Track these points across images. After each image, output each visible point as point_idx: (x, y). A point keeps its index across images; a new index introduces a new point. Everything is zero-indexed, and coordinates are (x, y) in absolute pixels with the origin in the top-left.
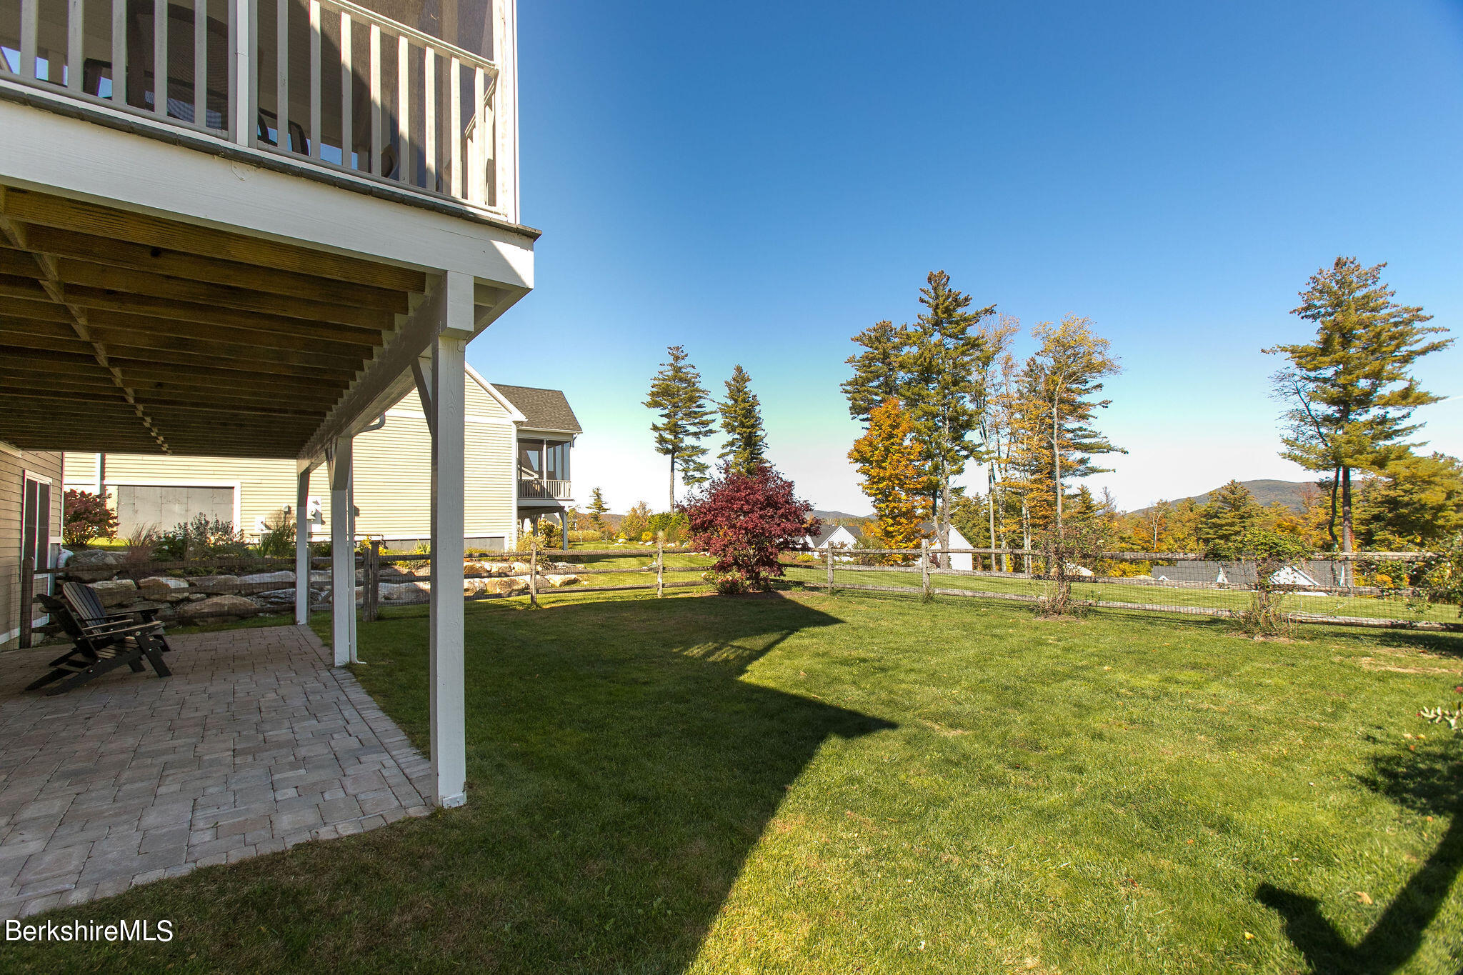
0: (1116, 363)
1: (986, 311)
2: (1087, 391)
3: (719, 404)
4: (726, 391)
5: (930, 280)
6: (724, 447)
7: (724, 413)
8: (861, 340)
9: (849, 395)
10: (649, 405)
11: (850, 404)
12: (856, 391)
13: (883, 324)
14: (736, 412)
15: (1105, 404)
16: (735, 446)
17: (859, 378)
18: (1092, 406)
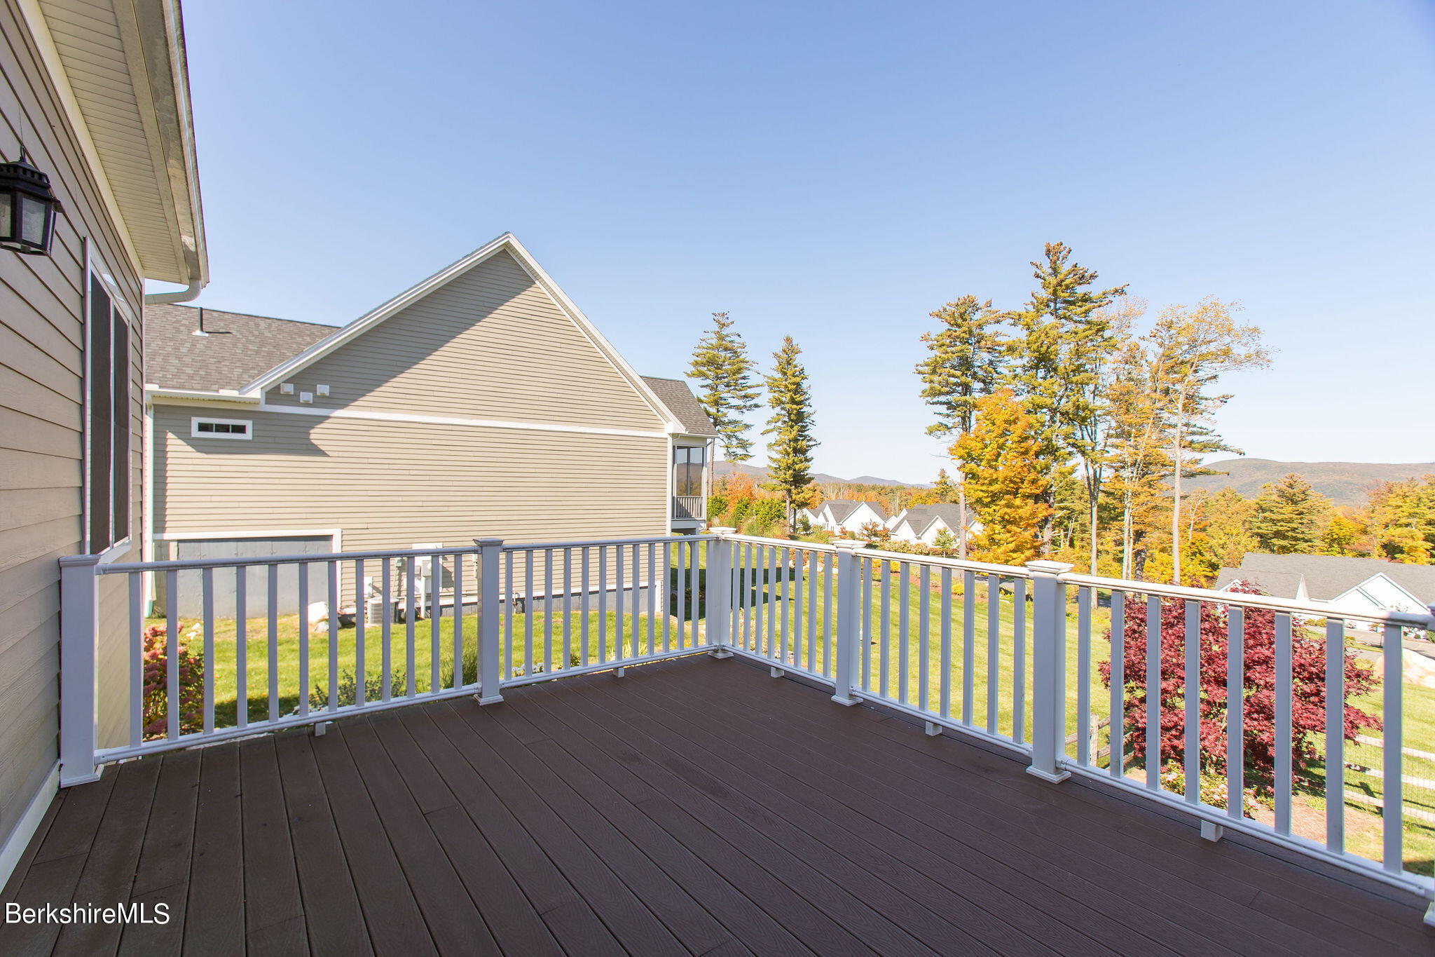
1: (1116, 291)
2: (1203, 382)
3: (766, 376)
4: (774, 364)
5: (1048, 253)
6: (768, 422)
7: (772, 388)
8: (941, 317)
9: (921, 376)
10: (691, 375)
11: (926, 386)
12: (934, 372)
13: (966, 298)
14: (786, 386)
15: (1224, 400)
16: (780, 422)
17: (938, 359)
18: (1206, 399)
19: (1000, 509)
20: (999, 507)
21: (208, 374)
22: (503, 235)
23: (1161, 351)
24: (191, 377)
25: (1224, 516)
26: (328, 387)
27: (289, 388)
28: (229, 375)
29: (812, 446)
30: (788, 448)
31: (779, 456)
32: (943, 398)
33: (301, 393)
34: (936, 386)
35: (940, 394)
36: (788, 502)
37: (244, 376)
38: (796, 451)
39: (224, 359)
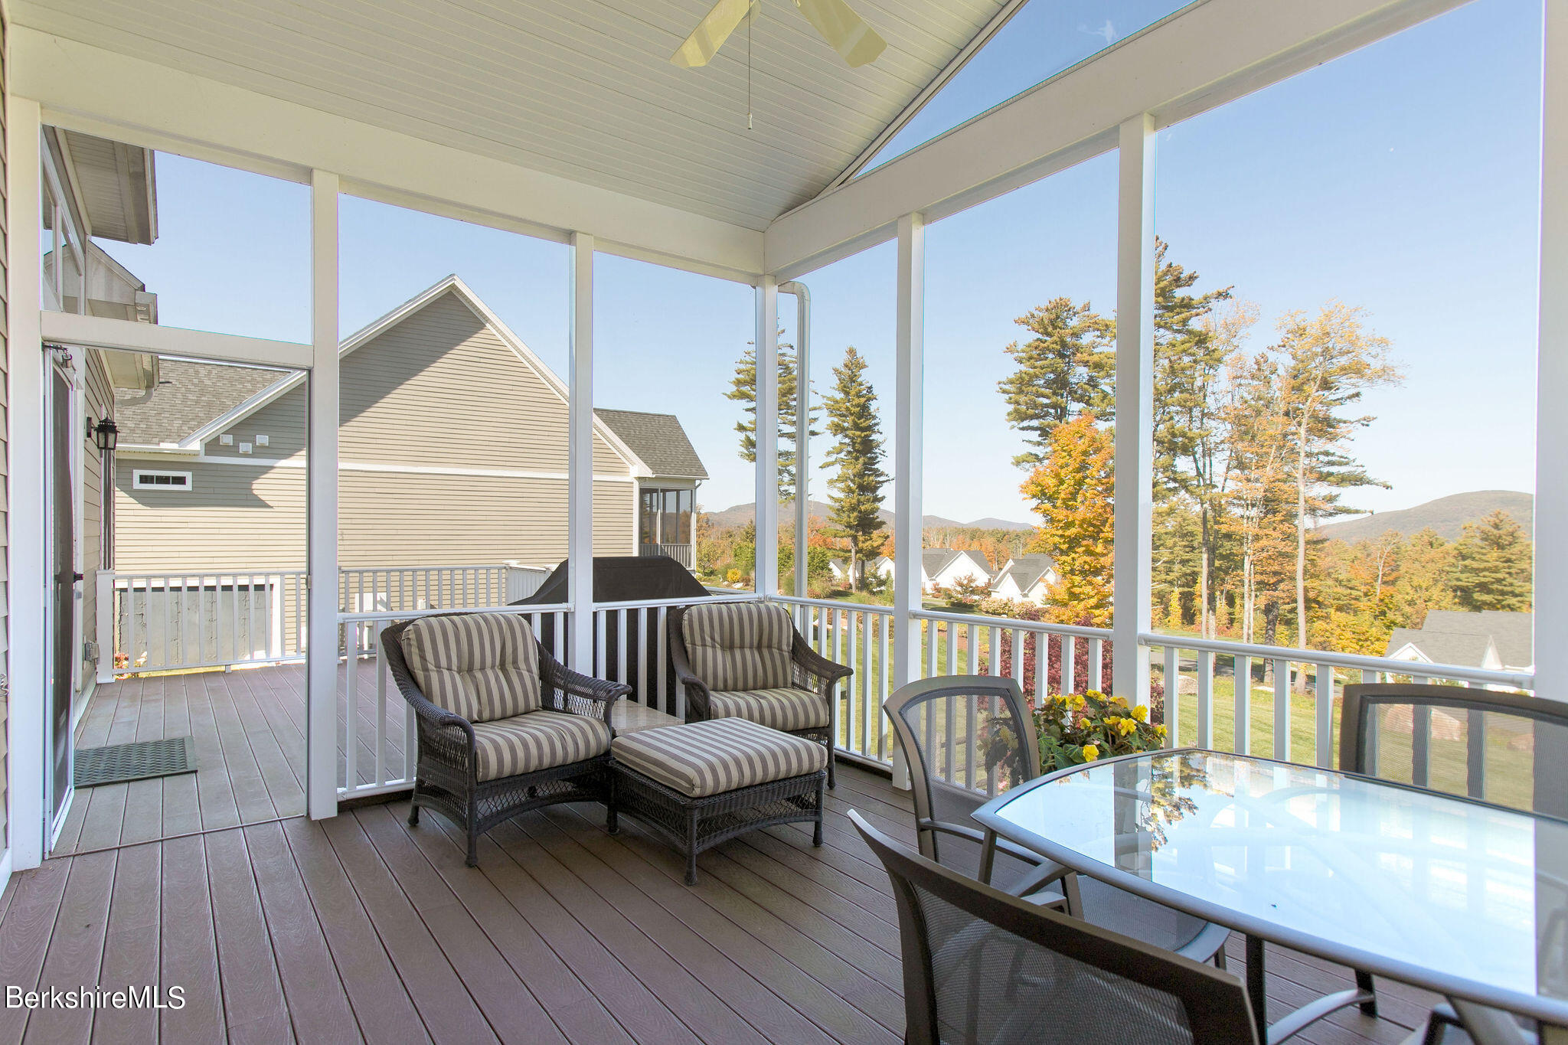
0: (1399, 372)
1: (1220, 294)
2: (1340, 401)
3: (824, 397)
4: (835, 381)
6: (829, 453)
7: (832, 411)
8: (1028, 324)
9: (1007, 396)
10: (733, 397)
11: (1011, 408)
12: (1020, 392)
13: (1058, 301)
14: (847, 409)
15: (1366, 422)
16: (844, 453)
17: (1024, 375)
18: (1345, 422)
19: (1080, 559)
20: (1078, 555)
21: (149, 427)
22: (448, 277)
23: (1293, 363)
24: (133, 431)
25: (1417, 565)
26: (267, 437)
27: (228, 440)
28: (169, 428)
29: (884, 482)
30: (852, 485)
31: (842, 495)
32: (1035, 423)
33: (240, 444)
34: (1024, 408)
35: (1032, 417)
36: (853, 551)
37: (183, 428)
38: (863, 488)
39: (163, 410)
